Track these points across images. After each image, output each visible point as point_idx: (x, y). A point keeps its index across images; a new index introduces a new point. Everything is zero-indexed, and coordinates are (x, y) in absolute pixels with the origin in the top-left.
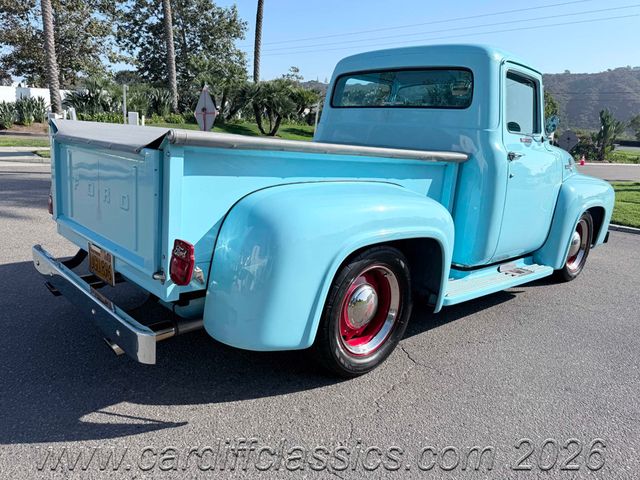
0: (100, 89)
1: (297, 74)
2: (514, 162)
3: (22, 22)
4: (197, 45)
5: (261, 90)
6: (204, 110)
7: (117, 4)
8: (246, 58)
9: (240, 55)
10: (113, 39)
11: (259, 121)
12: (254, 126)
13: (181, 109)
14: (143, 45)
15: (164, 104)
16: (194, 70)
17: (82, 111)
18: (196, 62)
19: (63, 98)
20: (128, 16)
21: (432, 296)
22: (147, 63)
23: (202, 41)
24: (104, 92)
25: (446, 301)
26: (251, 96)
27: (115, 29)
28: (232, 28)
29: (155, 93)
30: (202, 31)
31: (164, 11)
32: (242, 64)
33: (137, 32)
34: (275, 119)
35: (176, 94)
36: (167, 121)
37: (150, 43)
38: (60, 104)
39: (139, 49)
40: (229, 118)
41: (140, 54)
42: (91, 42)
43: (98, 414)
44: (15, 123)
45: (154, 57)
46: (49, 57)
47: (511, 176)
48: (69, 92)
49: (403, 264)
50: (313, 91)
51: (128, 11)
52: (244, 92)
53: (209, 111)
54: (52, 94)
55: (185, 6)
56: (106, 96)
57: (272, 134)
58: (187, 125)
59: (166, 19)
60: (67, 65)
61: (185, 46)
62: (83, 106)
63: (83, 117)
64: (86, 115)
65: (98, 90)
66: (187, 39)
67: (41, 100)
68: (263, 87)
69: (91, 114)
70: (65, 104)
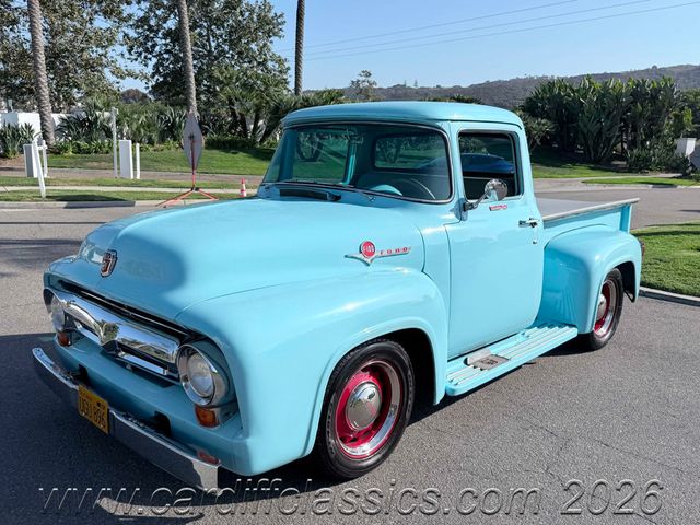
0: (101, 110)
1: (370, 79)
3: (12, 35)
4: (224, 52)
6: (192, 137)
7: (124, 6)
8: (286, 65)
9: (280, 61)
10: (125, 49)
13: (203, 131)
14: (160, 54)
15: (180, 126)
16: (219, 83)
17: (78, 139)
18: (222, 73)
19: (57, 122)
20: (144, 21)
22: (165, 77)
24: (107, 114)
27: (120, 37)
28: (267, 25)
29: (170, 113)
30: (230, 34)
31: (180, 15)
32: (282, 72)
33: (153, 39)
35: (196, 114)
37: (167, 52)
39: (155, 60)
40: (262, 141)
41: (156, 66)
42: (94, 52)
46: (38, 75)
48: (64, 116)
51: (141, 14)
53: (196, 139)
54: (42, 119)
55: (208, 5)
56: (109, 119)
57: (314, 159)
58: (207, 151)
59: (181, 22)
60: (63, 82)
61: (210, 52)
62: (78, 133)
63: (78, 145)
64: (83, 144)
65: (98, 113)
66: (213, 44)
67: (28, 127)
68: (301, 101)
69: (89, 141)
70: (59, 130)
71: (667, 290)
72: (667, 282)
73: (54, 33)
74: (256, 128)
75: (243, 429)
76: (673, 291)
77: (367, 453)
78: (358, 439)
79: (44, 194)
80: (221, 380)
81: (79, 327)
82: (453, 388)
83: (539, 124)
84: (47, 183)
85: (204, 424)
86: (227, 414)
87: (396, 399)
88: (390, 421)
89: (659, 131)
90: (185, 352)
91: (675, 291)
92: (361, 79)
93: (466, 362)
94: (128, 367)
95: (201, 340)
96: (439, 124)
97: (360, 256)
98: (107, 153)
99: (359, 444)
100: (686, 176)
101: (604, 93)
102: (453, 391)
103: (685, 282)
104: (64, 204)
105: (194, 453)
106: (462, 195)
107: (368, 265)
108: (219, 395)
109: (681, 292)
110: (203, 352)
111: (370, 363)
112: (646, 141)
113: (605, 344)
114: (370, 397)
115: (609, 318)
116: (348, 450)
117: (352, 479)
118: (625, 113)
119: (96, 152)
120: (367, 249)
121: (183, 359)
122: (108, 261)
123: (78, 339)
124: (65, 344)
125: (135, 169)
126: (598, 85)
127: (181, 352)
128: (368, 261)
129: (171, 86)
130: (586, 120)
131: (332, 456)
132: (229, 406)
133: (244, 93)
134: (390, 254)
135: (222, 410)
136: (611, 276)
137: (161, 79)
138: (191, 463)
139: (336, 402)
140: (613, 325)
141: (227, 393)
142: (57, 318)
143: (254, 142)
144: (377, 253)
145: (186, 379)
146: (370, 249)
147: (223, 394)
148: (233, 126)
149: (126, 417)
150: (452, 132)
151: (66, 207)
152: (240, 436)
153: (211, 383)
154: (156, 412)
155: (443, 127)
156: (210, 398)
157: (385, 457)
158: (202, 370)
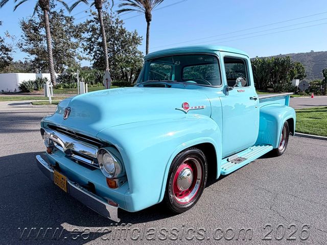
3: (40, 45)
4: (119, 50)
7: (82, 34)
9: (140, 53)
10: (82, 49)
14: (95, 51)
16: (117, 61)
18: (118, 58)
19: (57, 77)
20: (90, 39)
22: (98, 60)
23: (122, 48)
24: (75, 74)
27: (80, 45)
28: (135, 40)
30: (122, 43)
31: (103, 36)
33: (93, 46)
37: (98, 50)
39: (94, 54)
40: (133, 82)
42: (71, 51)
44: (35, 89)
46: (50, 59)
48: (60, 74)
51: (89, 37)
54: (51, 76)
55: (113, 33)
56: (76, 76)
58: (113, 87)
59: (103, 39)
60: (59, 62)
61: (114, 51)
62: (65, 81)
63: (65, 85)
64: (66, 85)
65: (72, 73)
66: (116, 48)
67: (46, 78)
69: (69, 83)
70: (57, 80)
71: (302, 133)
72: (301, 130)
73: (56, 44)
74: (131, 78)
75: (130, 190)
76: (304, 133)
77: (188, 201)
78: (182, 195)
79: (51, 102)
80: (119, 166)
81: (55, 144)
82: (225, 171)
84: (52, 98)
85: (111, 187)
86: (122, 182)
87: (199, 176)
88: (197, 186)
89: (285, 77)
90: (102, 152)
91: (306, 133)
93: (228, 160)
94: (77, 162)
95: (109, 146)
96: (215, 52)
97: (183, 109)
98: (75, 88)
99: (183, 197)
100: (296, 93)
101: (263, 63)
102: (224, 173)
103: (309, 130)
105: (106, 201)
106: (226, 84)
107: (186, 113)
108: (118, 172)
109: (308, 133)
110: (110, 152)
111: (187, 159)
112: (280, 80)
113: (283, 153)
114: (188, 175)
115: (284, 142)
116: (179, 200)
117: (180, 213)
118: (272, 70)
119: (71, 88)
120: (186, 106)
121: (100, 155)
122: (67, 112)
123: (56, 150)
124: (50, 153)
126: (261, 60)
127: (100, 152)
128: (186, 111)
129: (100, 64)
131: (172, 203)
132: (123, 179)
133: (127, 65)
134: (196, 109)
135: (120, 180)
136: (285, 124)
137: (96, 61)
138: (105, 206)
139: (173, 177)
140: (285, 145)
141: (122, 171)
142: (46, 142)
143: (131, 83)
144: (190, 108)
145: (102, 165)
146: (187, 106)
147: (119, 173)
148: (123, 77)
149: (75, 184)
150: (221, 56)
152: (129, 193)
153: (114, 167)
154: (89, 182)
155: (217, 54)
156: (113, 174)
157: (195, 203)
158: (109, 161)
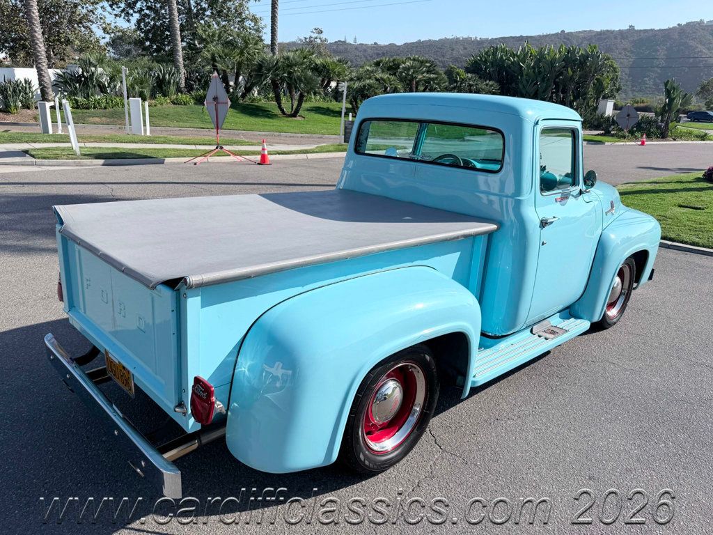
0: (95, 66)
1: (321, 36)
2: (547, 228)
4: (204, 10)
5: (280, 64)
6: (216, 99)
8: (262, 24)
9: (255, 20)
11: (278, 100)
12: (272, 105)
13: (189, 88)
14: (141, 10)
15: (169, 82)
16: (202, 40)
17: (75, 94)
18: (205, 31)
19: (53, 78)
21: (460, 378)
22: (146, 33)
23: (209, 6)
24: (100, 70)
25: (474, 382)
26: (269, 70)
29: (159, 69)
32: (258, 30)
34: (297, 96)
35: (183, 70)
36: (173, 103)
38: (49, 86)
39: (137, 16)
40: (244, 96)
41: (139, 22)
42: (84, 9)
43: (126, 531)
45: (155, 24)
47: (543, 244)
48: (59, 71)
49: (428, 358)
50: (340, 61)
52: (260, 66)
53: (221, 100)
54: (40, 75)
56: (101, 74)
57: (294, 115)
58: (196, 106)
61: (189, 11)
62: (76, 88)
63: (77, 101)
65: (93, 69)
66: (192, 2)
67: (27, 82)
68: (282, 60)
69: (87, 97)
70: (55, 86)
74: (236, 84)
79: (78, 151)
83: (487, 85)
89: (585, 94)
92: (314, 35)
98: (105, 108)
100: (607, 133)
101: (540, 58)
104: (102, 161)
118: (557, 77)
125: (145, 125)
126: (535, 50)
130: (525, 82)
133: (226, 51)
137: (142, 35)
143: (237, 98)
151: (104, 165)
